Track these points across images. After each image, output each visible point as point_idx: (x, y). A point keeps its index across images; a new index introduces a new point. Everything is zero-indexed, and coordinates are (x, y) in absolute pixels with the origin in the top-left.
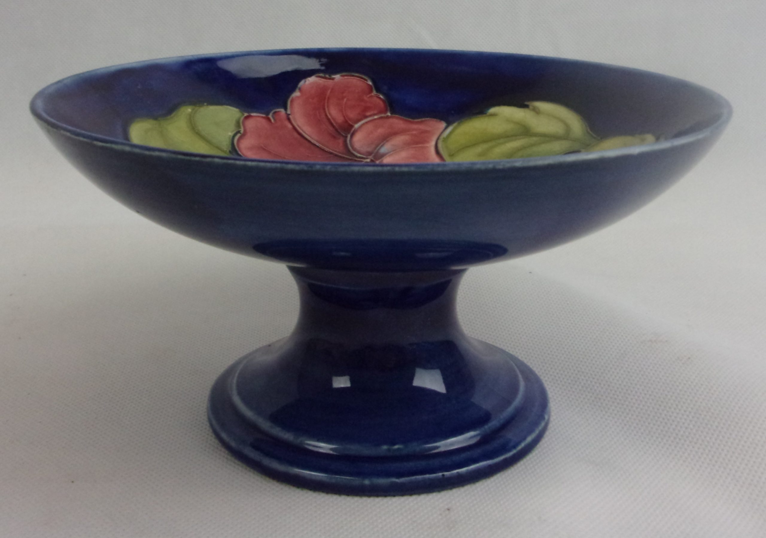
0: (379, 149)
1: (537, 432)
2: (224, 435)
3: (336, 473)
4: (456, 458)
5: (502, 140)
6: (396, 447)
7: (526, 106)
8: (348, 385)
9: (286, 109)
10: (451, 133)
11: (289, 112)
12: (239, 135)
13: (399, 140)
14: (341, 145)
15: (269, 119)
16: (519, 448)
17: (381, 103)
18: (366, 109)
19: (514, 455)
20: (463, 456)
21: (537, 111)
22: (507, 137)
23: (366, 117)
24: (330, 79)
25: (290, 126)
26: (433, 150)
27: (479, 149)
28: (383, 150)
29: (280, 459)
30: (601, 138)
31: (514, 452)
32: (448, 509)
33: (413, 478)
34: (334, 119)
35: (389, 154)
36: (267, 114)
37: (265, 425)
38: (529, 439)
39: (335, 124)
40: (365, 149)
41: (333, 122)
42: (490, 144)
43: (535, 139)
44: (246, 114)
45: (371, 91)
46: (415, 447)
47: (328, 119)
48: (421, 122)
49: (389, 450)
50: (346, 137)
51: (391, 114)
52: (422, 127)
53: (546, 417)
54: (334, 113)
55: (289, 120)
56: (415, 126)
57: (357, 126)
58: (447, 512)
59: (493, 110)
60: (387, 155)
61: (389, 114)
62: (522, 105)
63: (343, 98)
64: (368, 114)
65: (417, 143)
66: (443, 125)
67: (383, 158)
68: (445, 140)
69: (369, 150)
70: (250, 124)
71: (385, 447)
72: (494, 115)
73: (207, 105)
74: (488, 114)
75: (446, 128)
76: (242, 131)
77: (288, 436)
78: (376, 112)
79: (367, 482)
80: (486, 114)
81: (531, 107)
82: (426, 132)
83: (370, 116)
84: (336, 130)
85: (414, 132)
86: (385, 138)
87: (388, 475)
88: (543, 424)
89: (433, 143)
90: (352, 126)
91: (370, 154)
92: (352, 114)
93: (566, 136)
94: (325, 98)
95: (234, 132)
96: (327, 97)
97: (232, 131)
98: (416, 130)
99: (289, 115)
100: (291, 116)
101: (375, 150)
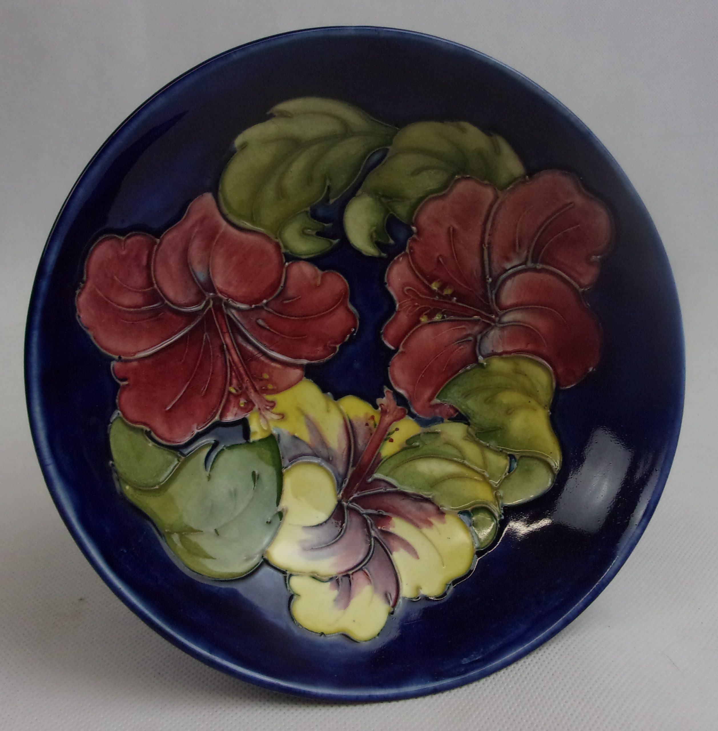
0: (198, 279)
7: (272, 116)
9: (112, 359)
11: (116, 357)
13: (197, 252)
14: (174, 317)
15: (125, 387)
17: (138, 239)
18: (138, 261)
23: (148, 267)
24: (86, 284)
25: (135, 365)
26: (234, 231)
28: (201, 275)
35: (211, 275)
36: (118, 385)
39: (143, 309)
40: (191, 294)
41: (138, 308)
42: (274, 180)
43: (316, 149)
44: (118, 412)
45: (119, 241)
48: (189, 215)
50: (166, 305)
51: (158, 237)
52: (194, 219)
54: (128, 301)
55: (126, 361)
56: (190, 224)
57: (155, 285)
59: (238, 141)
60: (212, 279)
61: (158, 241)
62: (265, 117)
63: (114, 280)
64: (145, 261)
65: (213, 237)
66: (209, 196)
67: (215, 286)
69: (194, 291)
72: (244, 146)
74: (237, 149)
75: (216, 198)
76: (147, 429)
78: (146, 252)
80: (235, 151)
81: (276, 114)
82: (203, 219)
83: (149, 260)
85: (196, 230)
89: (224, 223)
90: (155, 290)
91: (200, 294)
92: (139, 281)
93: (348, 133)
94: (107, 302)
95: (148, 438)
96: (106, 299)
97: (147, 440)
98: (193, 226)
99: (120, 358)
100: (123, 357)
101: (196, 283)
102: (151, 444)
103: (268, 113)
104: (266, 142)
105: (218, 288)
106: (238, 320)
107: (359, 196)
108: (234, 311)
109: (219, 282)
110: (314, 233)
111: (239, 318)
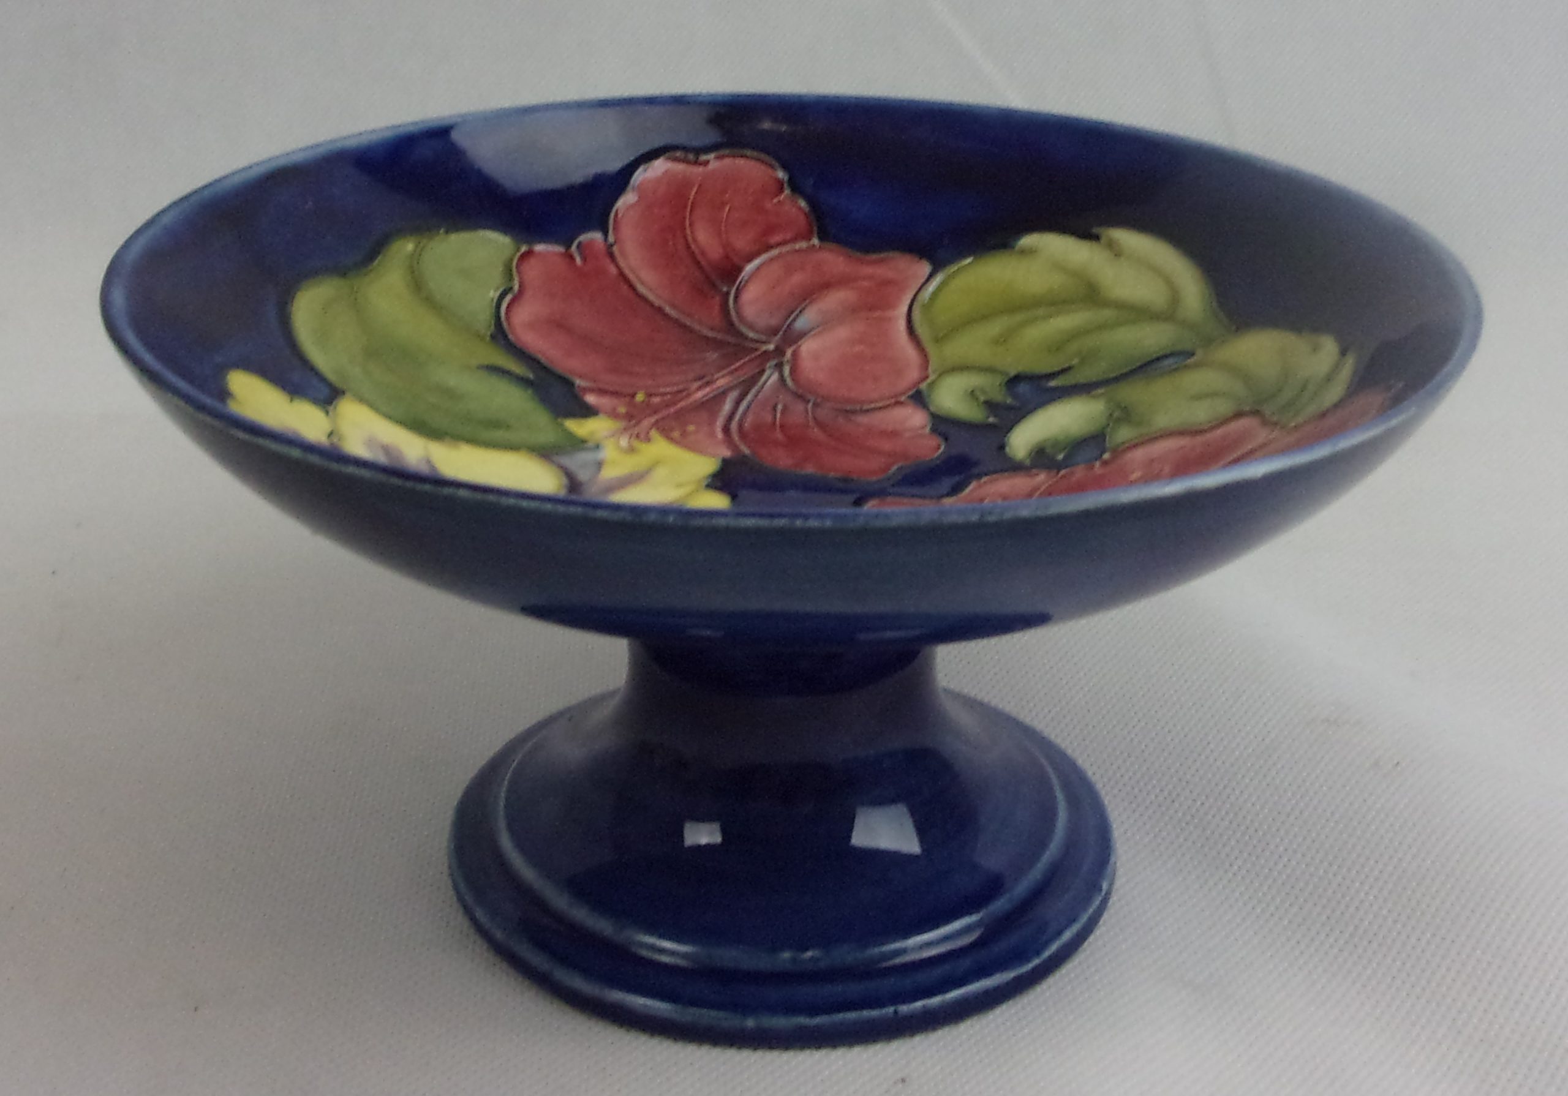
0: (794, 320)
1: (1084, 918)
2: (479, 914)
3: (693, 1003)
4: (923, 978)
5: (1041, 312)
6: (809, 954)
7: (1096, 238)
8: (718, 839)
9: (606, 233)
10: (939, 289)
11: (611, 239)
12: (509, 298)
13: (834, 300)
14: (717, 309)
15: (571, 258)
16: (1046, 954)
17: (802, 217)
18: (770, 230)
19: (1034, 970)
20: (938, 972)
21: (1116, 251)
22: (1055, 303)
23: (769, 247)
24: (696, 163)
25: (613, 270)
26: (902, 324)
27: (995, 328)
28: (801, 323)
29: (587, 972)
30: (1238, 329)
31: (1036, 962)
32: (903, 1080)
33: (840, 1017)
34: (703, 253)
35: (812, 333)
36: (569, 247)
37: (560, 900)
38: (1067, 935)
39: (703, 263)
40: (765, 320)
41: (700, 258)
42: (1018, 317)
43: (1107, 314)
44: (524, 249)
45: (781, 190)
46: (847, 955)
47: (692, 255)
48: (881, 261)
49: (794, 960)
50: (728, 293)
51: (821, 239)
52: (882, 271)
53: (1105, 886)
54: (704, 237)
55: (611, 256)
56: (868, 270)
57: (749, 268)
58: (900, 1085)
59: (1028, 240)
60: (809, 335)
61: (815, 241)
62: (1087, 235)
63: (722, 206)
64: (775, 239)
65: (872, 308)
66: (926, 268)
67: (798, 343)
68: (928, 307)
69: (774, 322)
70: (533, 270)
71: (786, 955)
72: (1029, 252)
73: (447, 232)
74: (1017, 248)
75: (931, 276)
76: (516, 288)
77: (602, 926)
78: (788, 236)
79: (750, 1023)
80: (1014, 248)
81: (1103, 240)
82: (887, 283)
83: (779, 245)
84: (707, 277)
85: (866, 284)
86: (807, 295)
87: (791, 1009)
88: (1097, 902)
89: (904, 309)
90: (740, 270)
91: (774, 331)
92: (741, 242)
93: (1168, 315)
94: (685, 207)
95: (501, 290)
96: (690, 204)
97: (498, 288)
98: (870, 277)
99: (612, 245)
100: (615, 249)
101: (785, 322)
102: (494, 294)
103: (1095, 230)
104: (1059, 267)
105: (800, 346)
106: (762, 387)
107: (1094, 397)
108: (775, 376)
109: (807, 347)
110: (982, 398)
111: (768, 383)
